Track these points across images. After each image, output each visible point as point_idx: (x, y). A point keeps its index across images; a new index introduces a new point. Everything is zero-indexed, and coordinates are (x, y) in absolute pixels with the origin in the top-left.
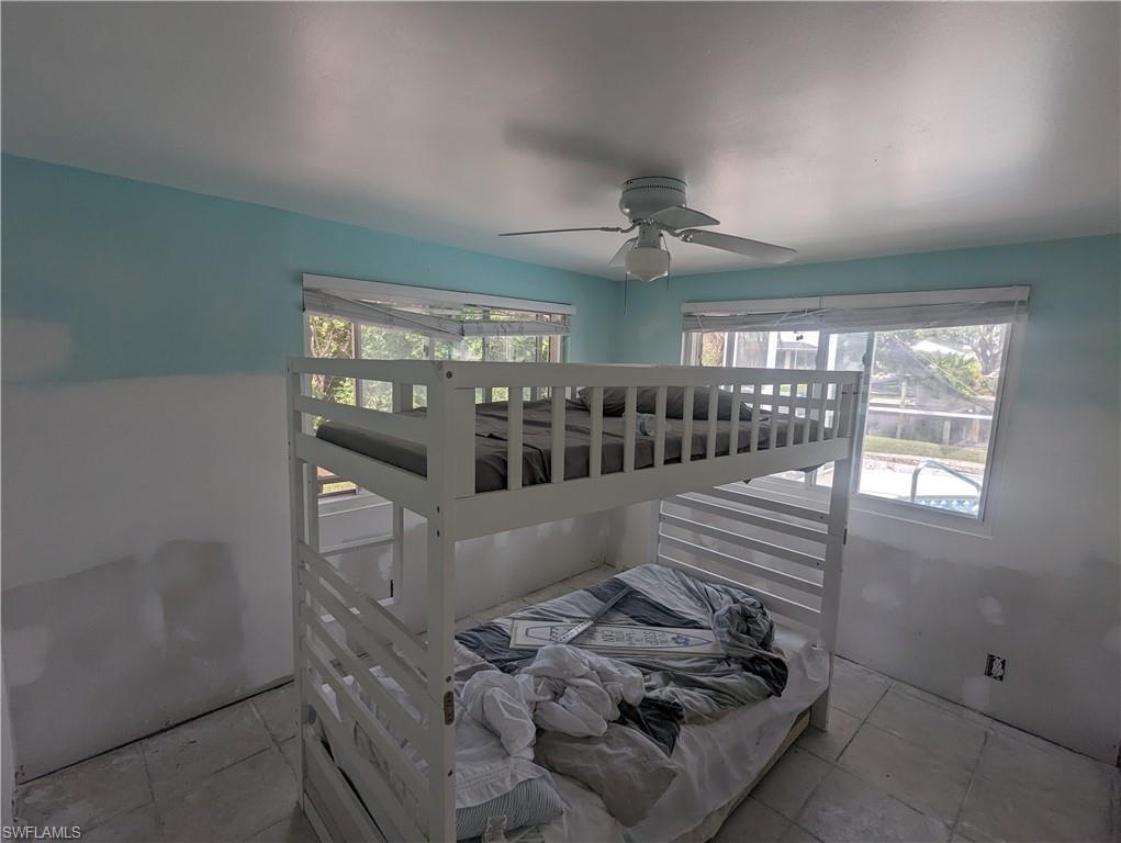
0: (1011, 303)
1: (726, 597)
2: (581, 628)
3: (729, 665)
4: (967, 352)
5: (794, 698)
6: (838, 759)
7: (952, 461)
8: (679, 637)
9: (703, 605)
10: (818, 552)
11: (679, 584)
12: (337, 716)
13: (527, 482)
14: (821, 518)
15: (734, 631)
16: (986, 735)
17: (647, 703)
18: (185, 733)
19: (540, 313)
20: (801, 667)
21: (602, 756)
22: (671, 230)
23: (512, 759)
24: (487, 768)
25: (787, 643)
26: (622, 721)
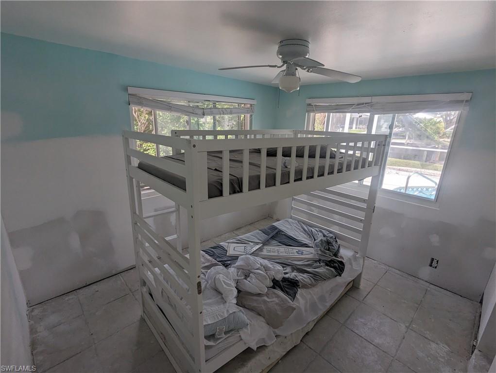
0: (462, 101)
1: (320, 234)
2: (258, 247)
3: (320, 263)
4: (439, 117)
5: (347, 276)
6: (363, 300)
7: (426, 170)
8: (299, 251)
9: (310, 237)
10: (361, 215)
11: (300, 228)
12: (154, 284)
13: (231, 193)
14: (364, 201)
15: (322, 249)
16: (427, 290)
17: (284, 280)
18: (94, 287)
19: (239, 104)
20: (351, 264)
21: (265, 302)
22: (302, 67)
23: (227, 304)
24: (217, 308)
25: (345, 254)
26: (273, 287)
